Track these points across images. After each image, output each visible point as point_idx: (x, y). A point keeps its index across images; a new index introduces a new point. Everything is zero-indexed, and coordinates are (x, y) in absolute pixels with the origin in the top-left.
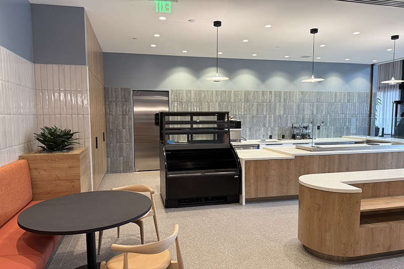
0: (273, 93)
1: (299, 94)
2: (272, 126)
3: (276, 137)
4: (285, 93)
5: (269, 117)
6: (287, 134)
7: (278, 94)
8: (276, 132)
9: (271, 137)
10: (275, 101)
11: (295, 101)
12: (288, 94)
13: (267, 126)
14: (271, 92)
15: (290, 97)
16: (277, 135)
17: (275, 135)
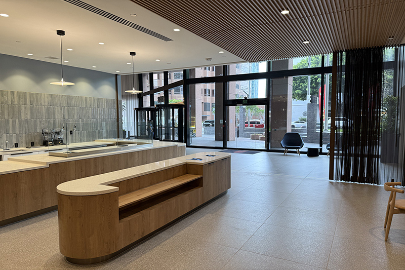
0: (16, 94)
1: (47, 97)
2: (18, 132)
3: (24, 144)
4: (31, 94)
5: (13, 122)
6: (36, 141)
7: (22, 96)
8: (23, 139)
9: (16, 145)
10: (19, 103)
11: (43, 104)
12: (34, 96)
13: (11, 132)
14: (12, 93)
15: (37, 99)
16: (24, 142)
17: (22, 142)
